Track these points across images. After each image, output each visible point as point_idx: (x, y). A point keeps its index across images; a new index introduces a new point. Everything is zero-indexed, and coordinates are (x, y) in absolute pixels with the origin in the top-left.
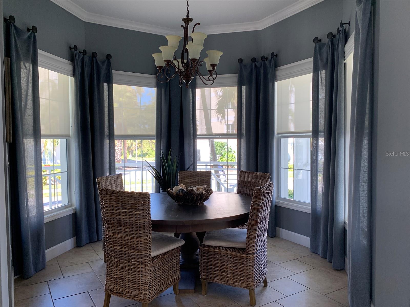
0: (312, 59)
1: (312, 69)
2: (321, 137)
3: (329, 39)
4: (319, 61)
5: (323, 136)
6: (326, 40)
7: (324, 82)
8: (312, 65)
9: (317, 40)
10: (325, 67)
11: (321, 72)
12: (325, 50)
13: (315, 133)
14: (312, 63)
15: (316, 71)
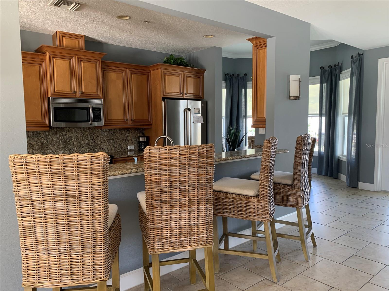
0: (319, 77)
1: (319, 82)
2: (323, 117)
3: (329, 68)
4: (324, 79)
5: (325, 116)
6: (327, 68)
7: (325, 89)
8: (319, 80)
9: (322, 68)
10: (327, 82)
11: (324, 84)
12: (327, 73)
13: (321, 115)
14: (320, 79)
15: (321, 83)
